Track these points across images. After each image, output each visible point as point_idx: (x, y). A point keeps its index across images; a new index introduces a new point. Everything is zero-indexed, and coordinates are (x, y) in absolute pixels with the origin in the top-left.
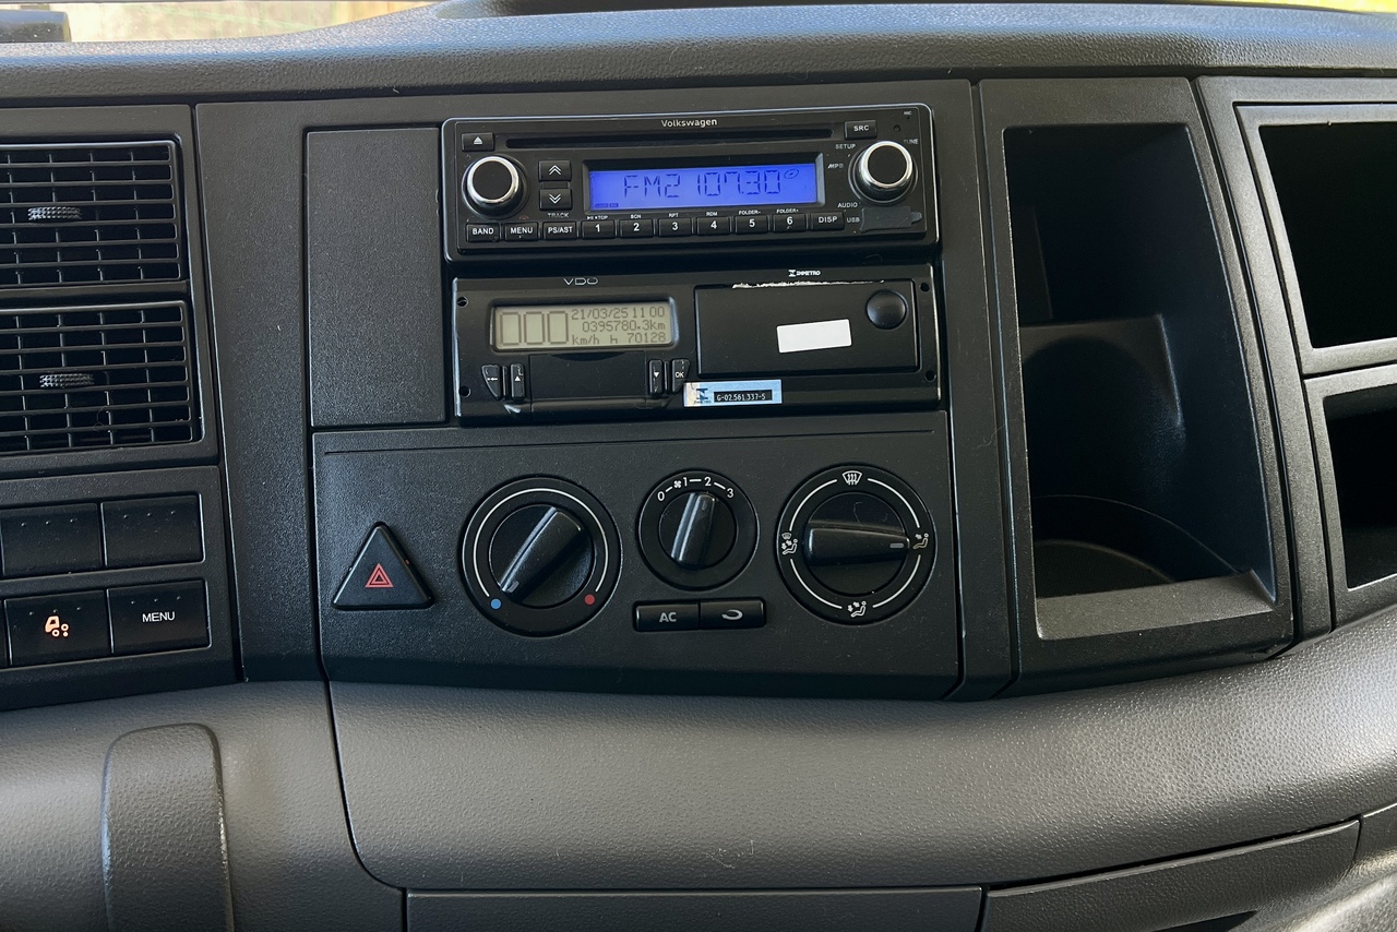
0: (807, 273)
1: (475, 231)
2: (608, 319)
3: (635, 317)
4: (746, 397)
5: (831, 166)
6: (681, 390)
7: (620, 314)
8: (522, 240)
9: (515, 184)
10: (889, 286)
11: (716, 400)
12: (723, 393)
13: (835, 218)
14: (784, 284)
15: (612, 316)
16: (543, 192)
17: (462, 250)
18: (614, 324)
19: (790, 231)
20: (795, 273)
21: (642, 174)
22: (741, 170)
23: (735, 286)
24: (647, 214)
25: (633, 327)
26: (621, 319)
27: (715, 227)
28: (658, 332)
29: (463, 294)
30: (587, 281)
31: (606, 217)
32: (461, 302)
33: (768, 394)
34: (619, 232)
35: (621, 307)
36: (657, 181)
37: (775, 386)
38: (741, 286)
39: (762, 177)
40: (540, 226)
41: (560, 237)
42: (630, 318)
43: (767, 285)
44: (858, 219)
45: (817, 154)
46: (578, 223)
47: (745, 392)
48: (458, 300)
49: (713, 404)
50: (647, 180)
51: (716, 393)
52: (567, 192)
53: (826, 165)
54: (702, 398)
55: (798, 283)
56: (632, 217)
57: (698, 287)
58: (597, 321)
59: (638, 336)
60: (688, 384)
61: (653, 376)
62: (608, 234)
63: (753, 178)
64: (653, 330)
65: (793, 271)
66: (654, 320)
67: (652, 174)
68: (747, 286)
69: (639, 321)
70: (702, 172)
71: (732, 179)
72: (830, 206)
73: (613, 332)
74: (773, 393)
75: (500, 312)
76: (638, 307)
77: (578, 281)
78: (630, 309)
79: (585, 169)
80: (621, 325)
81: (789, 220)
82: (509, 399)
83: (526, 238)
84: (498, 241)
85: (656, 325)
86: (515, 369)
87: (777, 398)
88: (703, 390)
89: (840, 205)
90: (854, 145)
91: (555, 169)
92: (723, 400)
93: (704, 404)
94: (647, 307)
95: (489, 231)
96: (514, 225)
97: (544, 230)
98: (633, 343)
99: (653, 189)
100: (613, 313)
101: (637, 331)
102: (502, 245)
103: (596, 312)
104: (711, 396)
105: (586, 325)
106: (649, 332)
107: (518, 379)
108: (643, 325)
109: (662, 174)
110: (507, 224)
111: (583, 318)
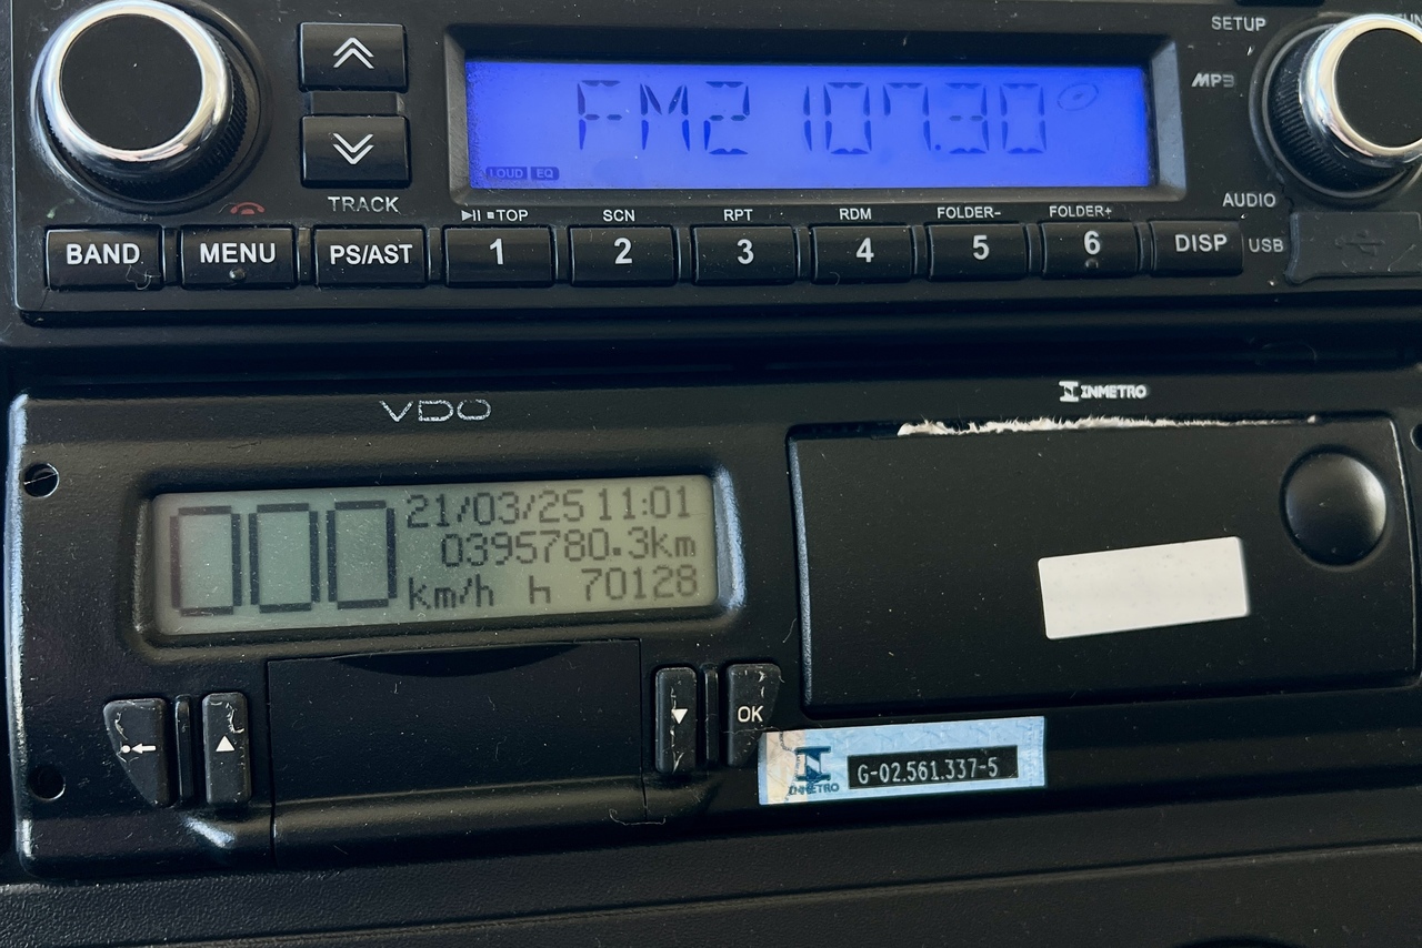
0: (1109, 391)
1: (73, 255)
2: (521, 525)
3: (606, 517)
4: (943, 772)
5: (1201, 79)
6: (752, 761)
7: (558, 511)
8: (240, 285)
9: (214, 97)
10: (1338, 431)
11: (854, 783)
12: (873, 761)
13: (1220, 240)
14: (1046, 424)
15: (534, 515)
16: (311, 125)
17: (34, 314)
18: (540, 542)
19: (1092, 274)
20: (1078, 392)
21: (632, 77)
22: (933, 78)
23: (905, 430)
24: (655, 209)
25: (599, 550)
26: (564, 526)
27: (869, 256)
28: (675, 563)
29: (45, 454)
30: (453, 409)
31: (522, 214)
32: (37, 480)
33: (1006, 759)
34: (566, 264)
35: (560, 487)
36: (682, 100)
37: (1026, 735)
38: (926, 427)
39: (994, 104)
40: (303, 238)
41: (373, 276)
42: (590, 522)
43: (999, 427)
44: (1278, 245)
45: (1155, 43)
46: (433, 233)
47: (939, 756)
48: (28, 474)
49: (845, 793)
50: (648, 99)
51: (854, 762)
52: (397, 125)
53: (1186, 77)
54: (812, 776)
55: (1089, 423)
56: (608, 216)
57: (799, 432)
58: (489, 532)
59: (616, 578)
60: (772, 738)
61: (670, 720)
62: (529, 270)
63: (967, 104)
64: (662, 559)
65: (1070, 385)
66: (662, 527)
67: (664, 79)
68: (940, 429)
69: (619, 531)
70: (815, 79)
71: (906, 105)
72: (1200, 204)
73: (539, 570)
74: (1022, 755)
75: (171, 505)
76: (615, 488)
77: (428, 411)
78: (589, 493)
79: (451, 54)
80: (561, 544)
81: (1091, 242)
82: (196, 804)
83: (254, 279)
84: (156, 286)
85: (669, 544)
86: (218, 712)
87: (1031, 772)
88: (815, 753)
89: (1228, 199)
90: (1260, 22)
91: (352, 49)
92: (875, 782)
93: (820, 796)
94: (641, 488)
95: (120, 253)
96: (216, 231)
97: (315, 251)
98: (600, 603)
99: (666, 125)
100: (538, 506)
101: (613, 562)
102: (174, 299)
103: (484, 504)
104: (835, 766)
105: (452, 546)
106: (648, 564)
107: (225, 746)
108: (629, 544)
109: (694, 78)
110: (188, 228)
111: (443, 524)
